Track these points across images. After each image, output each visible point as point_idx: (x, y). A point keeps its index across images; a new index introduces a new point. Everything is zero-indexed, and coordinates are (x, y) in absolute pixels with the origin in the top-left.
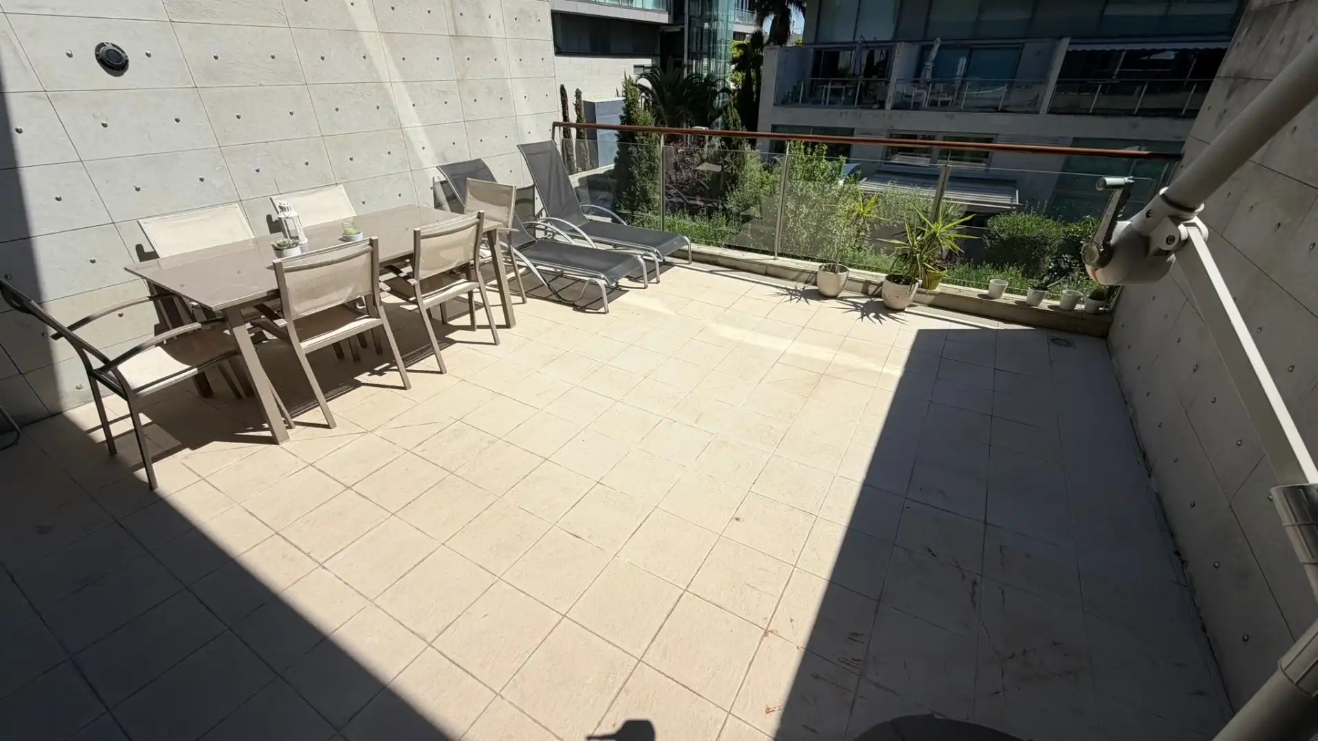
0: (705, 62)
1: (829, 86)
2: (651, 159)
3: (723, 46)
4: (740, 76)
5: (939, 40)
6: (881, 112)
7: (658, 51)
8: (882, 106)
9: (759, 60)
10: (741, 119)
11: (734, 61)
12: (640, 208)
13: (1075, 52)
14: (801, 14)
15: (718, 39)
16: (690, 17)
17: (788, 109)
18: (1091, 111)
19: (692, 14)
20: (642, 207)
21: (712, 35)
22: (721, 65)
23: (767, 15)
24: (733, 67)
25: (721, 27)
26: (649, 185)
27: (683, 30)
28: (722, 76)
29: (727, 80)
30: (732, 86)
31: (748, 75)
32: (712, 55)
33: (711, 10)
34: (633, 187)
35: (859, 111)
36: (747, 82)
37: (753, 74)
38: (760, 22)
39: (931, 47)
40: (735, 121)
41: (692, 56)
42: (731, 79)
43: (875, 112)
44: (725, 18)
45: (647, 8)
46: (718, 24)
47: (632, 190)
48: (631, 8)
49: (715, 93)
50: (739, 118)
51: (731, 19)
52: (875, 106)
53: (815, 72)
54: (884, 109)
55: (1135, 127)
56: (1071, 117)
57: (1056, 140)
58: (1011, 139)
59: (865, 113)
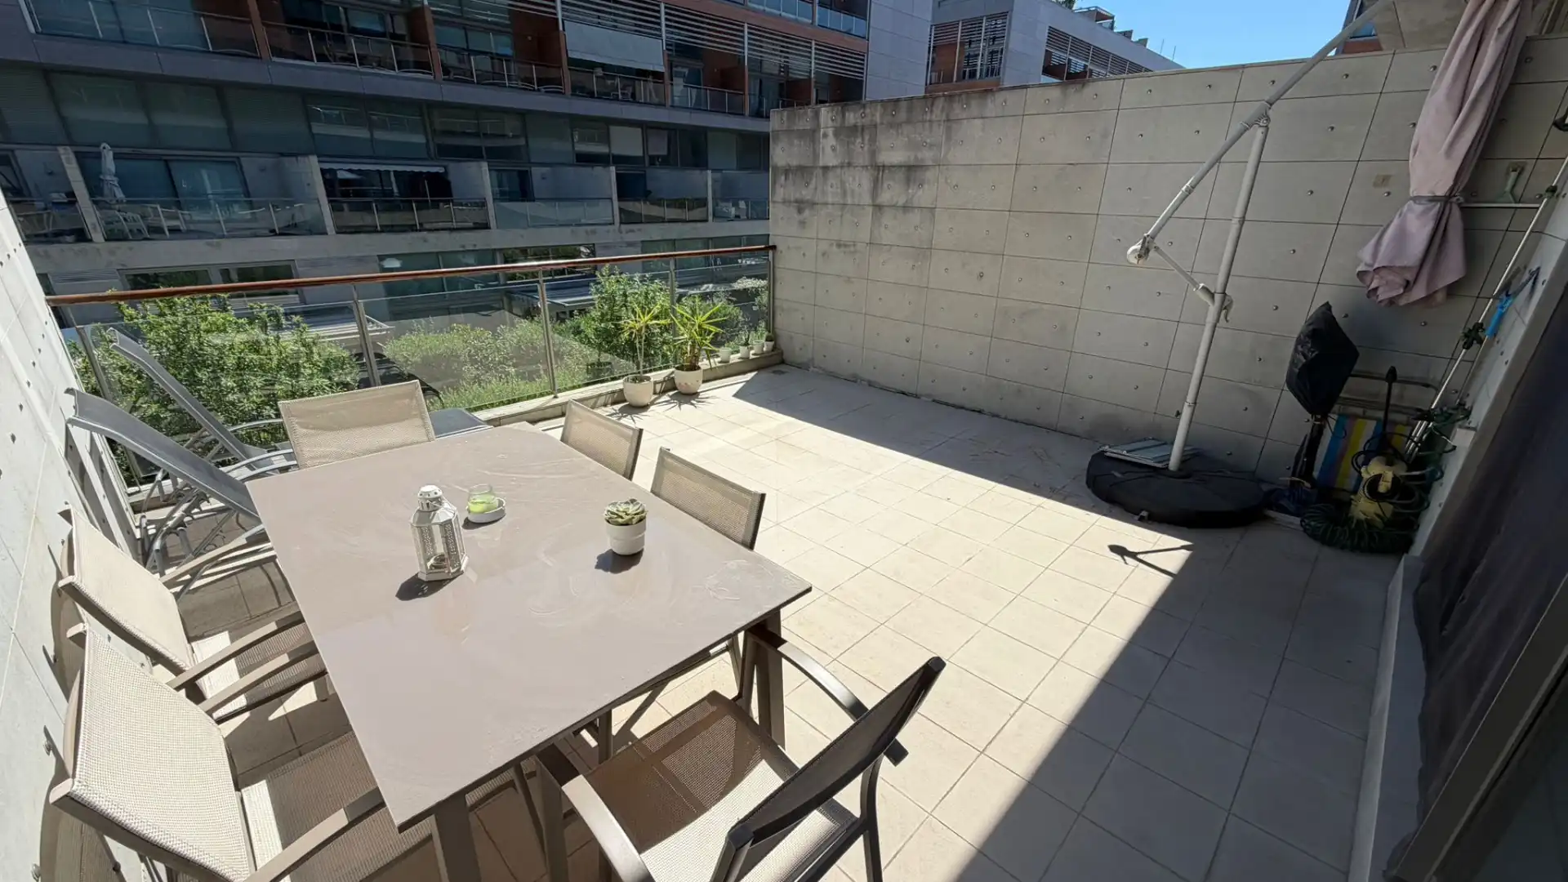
5: (106, 146)
6: (87, 246)
43: (76, 247)
54: (91, 241)
55: (425, 241)
56: (364, 236)
57: (362, 260)
58: (314, 264)
59: (55, 250)
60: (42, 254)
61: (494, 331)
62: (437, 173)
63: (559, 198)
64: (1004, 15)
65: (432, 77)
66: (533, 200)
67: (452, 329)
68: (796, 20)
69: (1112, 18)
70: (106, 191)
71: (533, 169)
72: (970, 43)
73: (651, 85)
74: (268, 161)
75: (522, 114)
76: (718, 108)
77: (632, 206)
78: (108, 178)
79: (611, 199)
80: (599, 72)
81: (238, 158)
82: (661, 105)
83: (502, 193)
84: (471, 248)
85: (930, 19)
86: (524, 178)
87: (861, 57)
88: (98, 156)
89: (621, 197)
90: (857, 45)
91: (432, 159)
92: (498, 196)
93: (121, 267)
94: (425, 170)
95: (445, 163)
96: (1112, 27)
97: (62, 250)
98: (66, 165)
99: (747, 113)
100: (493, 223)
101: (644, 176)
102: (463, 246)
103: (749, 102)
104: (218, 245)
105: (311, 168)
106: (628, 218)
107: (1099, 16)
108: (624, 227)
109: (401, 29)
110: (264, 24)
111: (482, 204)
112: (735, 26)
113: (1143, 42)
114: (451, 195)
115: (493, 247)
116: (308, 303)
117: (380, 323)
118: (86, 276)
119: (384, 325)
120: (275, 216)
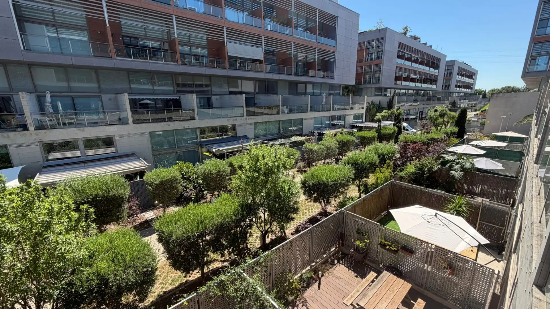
6: (27, 132)
8: (26, 129)
13: (132, 99)
18: (150, 121)
43: (22, 133)
54: (28, 130)
55: (169, 125)
56: (144, 124)
57: (142, 134)
58: (122, 136)
59: (11, 134)
60: (7, 136)
61: (194, 165)
62: (176, 99)
63: (222, 107)
64: (383, 38)
65: (176, 63)
66: (212, 108)
67: (176, 164)
68: (311, 41)
69: (420, 38)
70: (46, 109)
71: (213, 96)
72: (369, 49)
73: (258, 64)
74: (112, 96)
75: (210, 77)
76: (282, 73)
77: (251, 109)
78: (47, 104)
79: (243, 107)
80: (239, 61)
81: (101, 95)
82: (262, 72)
83: (201, 106)
84: (188, 128)
85: (357, 40)
86: (209, 100)
87: (334, 53)
88: (45, 96)
89: (247, 106)
90: (332, 49)
91: (175, 94)
92: (199, 107)
93: (40, 141)
94: (172, 98)
95: (180, 95)
96: (420, 42)
97: (15, 134)
98: (21, 99)
99: (293, 74)
100: (196, 117)
101: (254, 98)
102: (184, 127)
103: (294, 70)
104: (83, 130)
105: (125, 98)
106: (250, 114)
107: (416, 38)
108: (248, 117)
109: (167, 47)
110: (114, 45)
111: (193, 110)
112: (289, 43)
113: (431, 46)
114: (181, 107)
115: (196, 127)
116: (119, 152)
117: (145, 162)
118: (24, 145)
119: (146, 163)
120: (109, 117)
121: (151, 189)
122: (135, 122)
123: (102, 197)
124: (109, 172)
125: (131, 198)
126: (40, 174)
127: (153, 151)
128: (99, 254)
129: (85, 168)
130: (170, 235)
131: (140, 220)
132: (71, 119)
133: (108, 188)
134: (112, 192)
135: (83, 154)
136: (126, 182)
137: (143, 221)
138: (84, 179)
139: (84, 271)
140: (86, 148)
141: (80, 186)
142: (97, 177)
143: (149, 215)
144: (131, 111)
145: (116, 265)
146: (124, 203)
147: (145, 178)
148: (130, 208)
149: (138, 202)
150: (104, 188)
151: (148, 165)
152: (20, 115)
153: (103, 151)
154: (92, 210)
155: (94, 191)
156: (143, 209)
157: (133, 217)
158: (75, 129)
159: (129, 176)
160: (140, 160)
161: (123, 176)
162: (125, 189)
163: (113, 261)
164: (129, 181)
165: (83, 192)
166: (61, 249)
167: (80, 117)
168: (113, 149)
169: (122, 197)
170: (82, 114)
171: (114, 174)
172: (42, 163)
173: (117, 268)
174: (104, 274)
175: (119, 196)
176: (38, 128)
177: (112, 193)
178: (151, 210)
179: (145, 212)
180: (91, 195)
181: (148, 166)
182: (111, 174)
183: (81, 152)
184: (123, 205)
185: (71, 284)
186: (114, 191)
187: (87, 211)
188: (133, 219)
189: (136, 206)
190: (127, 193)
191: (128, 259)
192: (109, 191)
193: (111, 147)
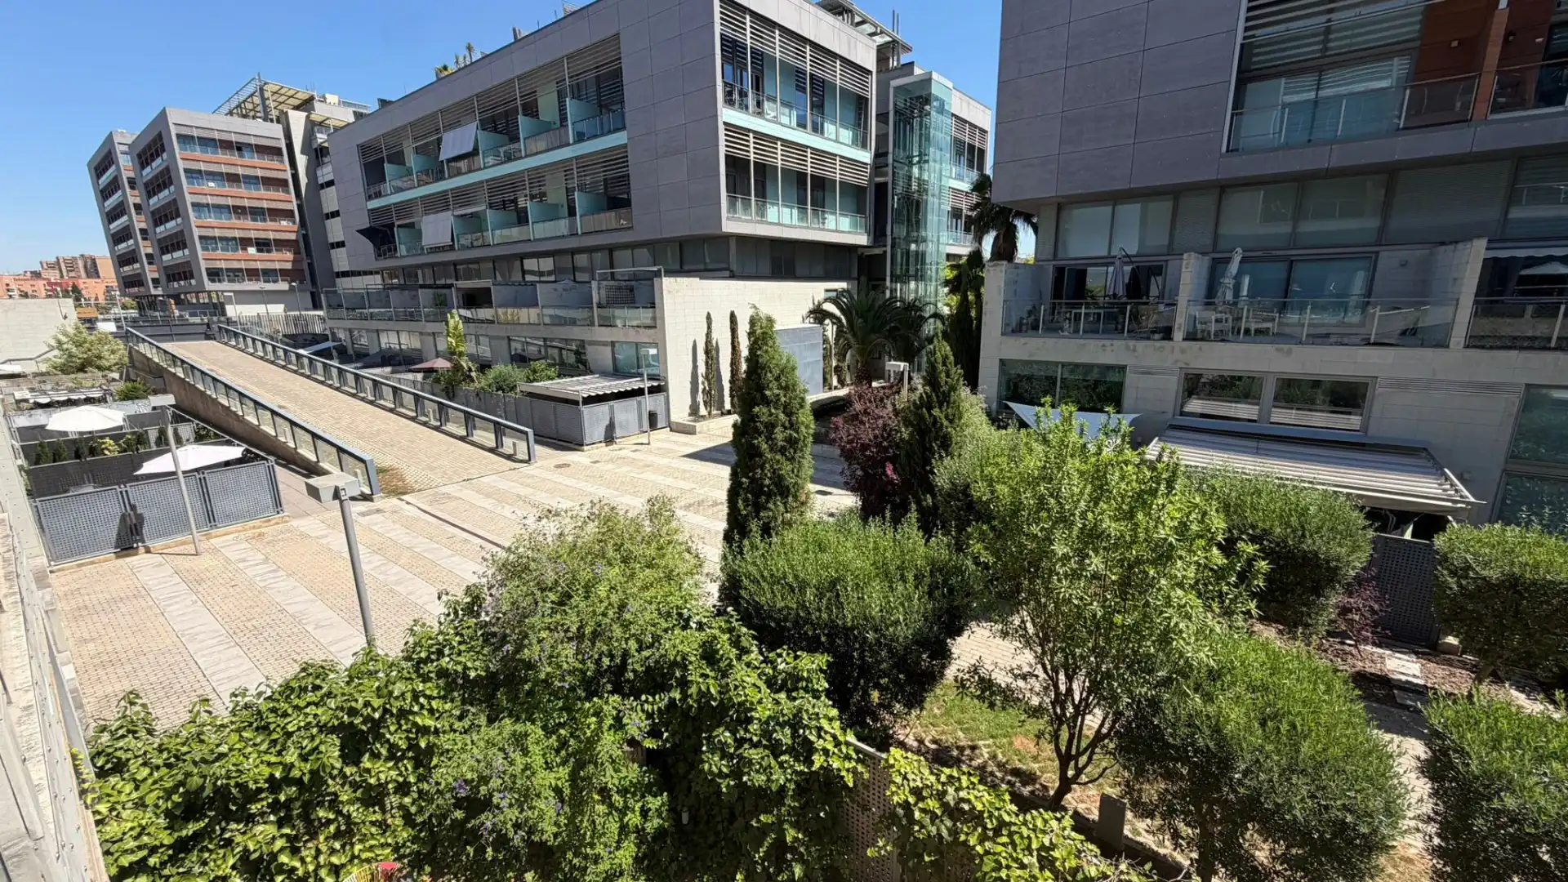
0: (912, 285)
1: (1083, 310)
2: (793, 426)
3: (934, 268)
4: (955, 300)
5: (1239, 250)
6: (1165, 343)
7: (855, 274)
8: (1167, 333)
9: (980, 281)
10: (954, 355)
11: (947, 283)
12: (771, 505)
13: (1496, 259)
14: (1030, 231)
15: (928, 261)
16: (893, 239)
17: (1023, 340)
18: (1553, 344)
19: (895, 235)
20: (775, 504)
21: (921, 257)
22: (931, 288)
23: (988, 232)
24: (946, 290)
25: (930, 248)
26: (786, 468)
27: (885, 252)
28: (933, 300)
29: (940, 305)
30: (946, 311)
31: (965, 298)
32: (920, 276)
33: (918, 231)
34: (759, 471)
35: (1131, 343)
36: (964, 305)
37: (971, 297)
38: (979, 239)
39: (1228, 260)
40: (945, 358)
41: (895, 278)
42: (945, 304)
43: (1158, 344)
44: (935, 239)
45: (841, 228)
46: (927, 246)
47: (758, 476)
48: (824, 230)
49: (923, 320)
50: (950, 354)
51: (943, 240)
52: (1157, 336)
53: (1057, 293)
54: (1171, 339)
56: (1514, 353)
57: (1491, 387)
58: (1403, 385)
59: (1141, 345)
70: (1220, 293)
74: (1418, 253)
81: (1377, 252)
93: (1184, 366)
97: (1146, 346)
98: (1183, 270)
104: (1289, 352)
105: (1473, 257)
110: (1497, 72)
116: (1369, 433)
117: (1460, 487)
118: (1154, 371)
119: (1466, 493)
120: (1378, 320)
121: (1455, 587)
122: (1475, 342)
123: (1278, 545)
124: (1324, 484)
125: (1360, 585)
126: (1160, 440)
127: (1513, 456)
128: (1234, 684)
129: (1257, 453)
130: (1495, 782)
131: (1360, 664)
132: (1264, 320)
133: (1303, 527)
134: (1310, 541)
135: (1264, 416)
136: (1364, 528)
137: (1373, 671)
138: (1250, 481)
139: (1188, 696)
140: (1276, 404)
141: (1234, 494)
142: (1284, 486)
143: (1403, 666)
144: (1476, 302)
145: (1266, 738)
146: (1334, 588)
147: (1440, 541)
148: (1344, 611)
149: (1376, 607)
150: (1294, 520)
151: (1472, 499)
152: (1167, 305)
153: (1320, 420)
154: (1263, 565)
155: (1264, 521)
156: (1387, 637)
157: (1343, 643)
158: (1269, 347)
159: (1383, 516)
160: (1444, 474)
161: (1363, 508)
162: (1355, 549)
163: (1263, 724)
164: (1376, 530)
165: (1235, 512)
166: (1169, 618)
167: (1292, 317)
168: (1354, 421)
169: (1337, 568)
170: (1302, 308)
171: (1335, 492)
172: (1170, 416)
173: (1269, 747)
174: (1232, 738)
175: (1328, 562)
176: (1191, 337)
177: (1308, 545)
178: (1416, 653)
179: (1388, 646)
180: (1253, 527)
181: (1468, 503)
182: (1326, 491)
183: (1260, 411)
184: (1327, 591)
185: (1155, 704)
186: (1319, 542)
187: (1250, 561)
188: (1338, 646)
189: (1368, 615)
190: (1356, 562)
191: (1305, 748)
192: (1303, 536)
193: (1350, 413)
